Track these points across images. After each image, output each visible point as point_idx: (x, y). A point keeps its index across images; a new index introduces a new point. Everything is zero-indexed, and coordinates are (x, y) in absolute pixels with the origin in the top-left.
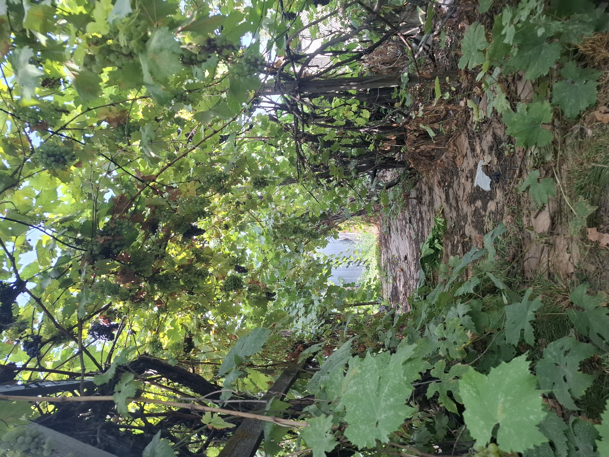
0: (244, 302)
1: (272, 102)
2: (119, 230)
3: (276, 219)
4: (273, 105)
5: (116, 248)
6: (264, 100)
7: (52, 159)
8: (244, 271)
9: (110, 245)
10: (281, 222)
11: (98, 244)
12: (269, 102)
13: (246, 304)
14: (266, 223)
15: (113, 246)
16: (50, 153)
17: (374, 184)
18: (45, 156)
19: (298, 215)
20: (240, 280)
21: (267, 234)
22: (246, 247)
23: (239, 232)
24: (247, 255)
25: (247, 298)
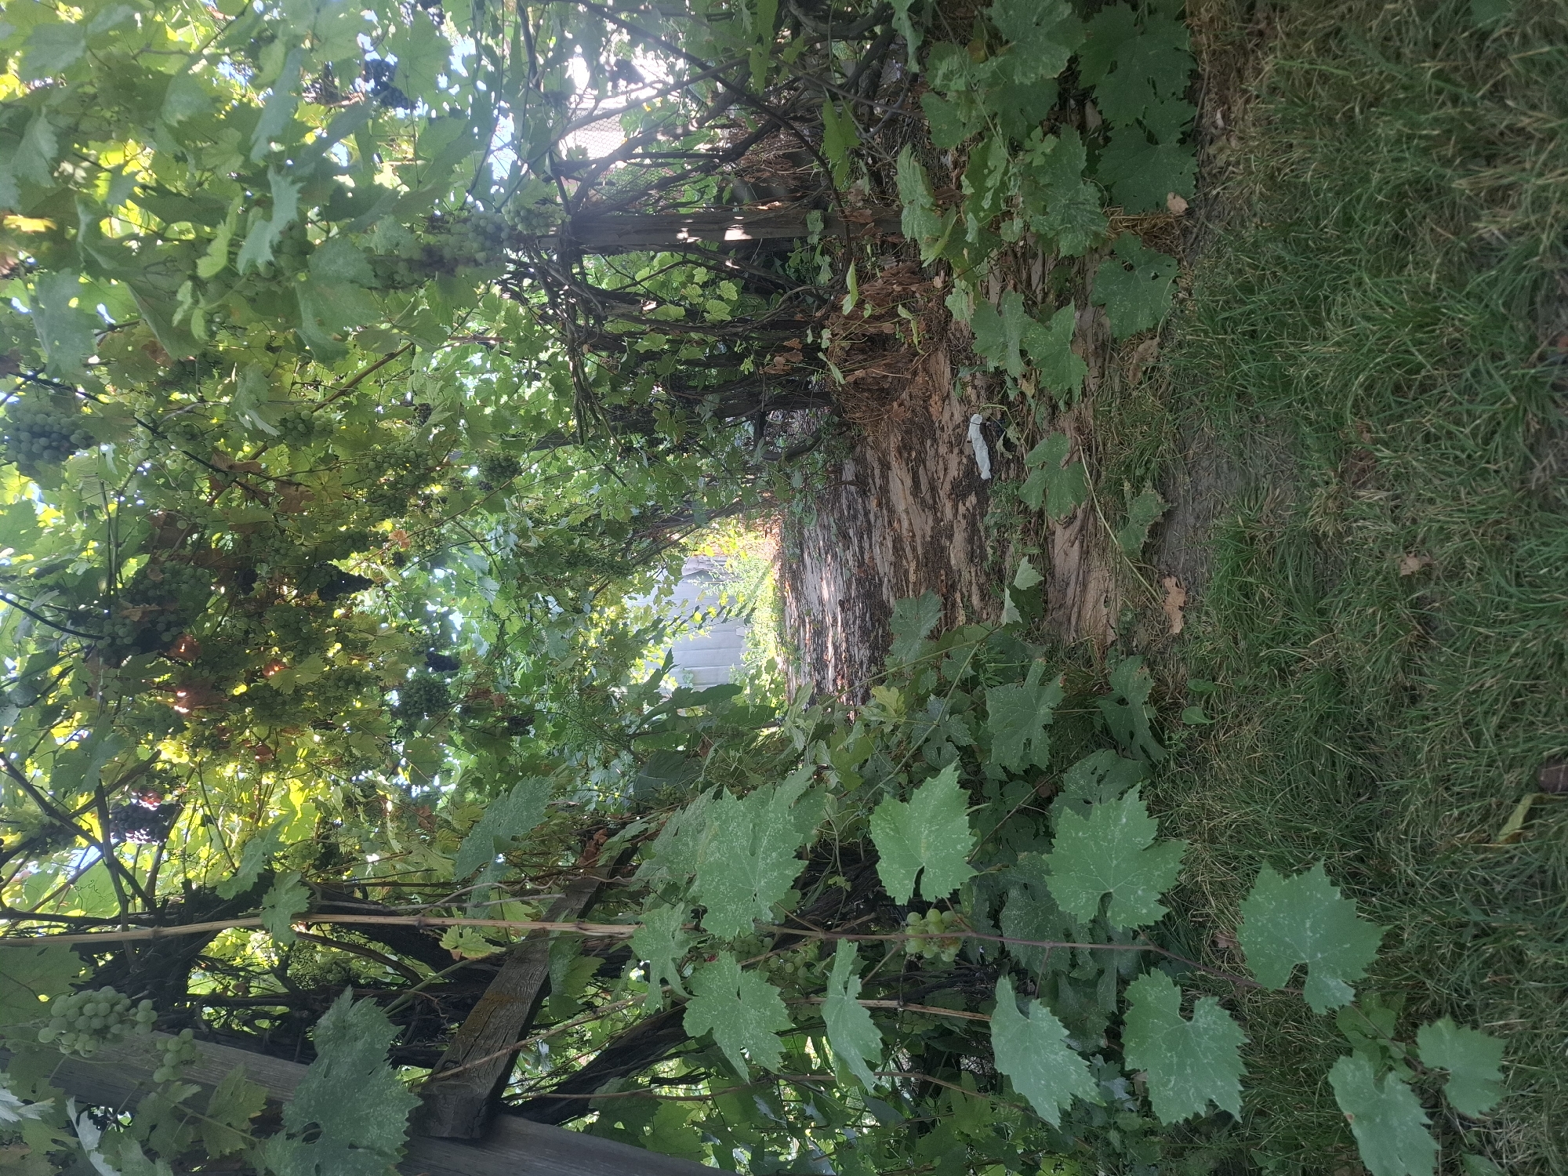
0: (451, 743)
2: (174, 586)
3: (523, 534)
5: (167, 630)
7: (43, 441)
8: (450, 665)
9: (154, 623)
10: (534, 542)
11: (127, 621)
13: (456, 746)
14: (497, 544)
15: (160, 627)
16: (36, 429)
17: (760, 448)
18: (24, 436)
19: (577, 519)
20: (442, 689)
21: (502, 571)
22: (450, 608)
23: (431, 571)
24: (454, 629)
25: (462, 732)
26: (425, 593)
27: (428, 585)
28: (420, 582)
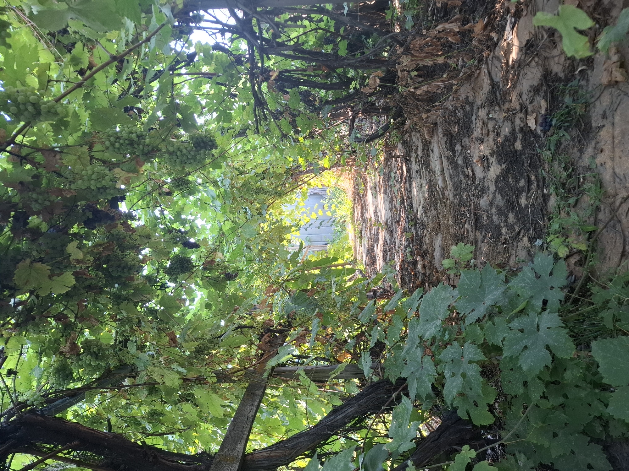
0: (197, 284)
1: (218, 22)
4: (220, 26)
6: (205, 18)
8: (195, 246)
12: (213, 22)
13: (199, 286)
17: (353, 135)
20: (189, 261)
21: (224, 197)
22: (196, 217)
23: (187, 197)
24: (197, 227)
25: (202, 279)
26: (183, 209)
27: (185, 204)
28: (180, 203)
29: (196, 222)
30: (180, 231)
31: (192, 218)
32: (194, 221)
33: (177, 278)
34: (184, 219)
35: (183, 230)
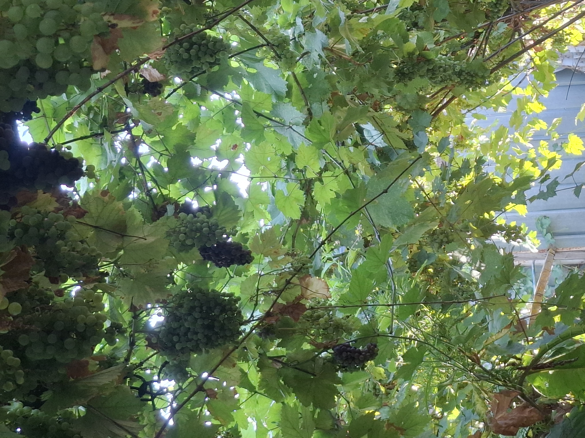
8: (236, 256)
22: (232, 160)
23: (203, 98)
24: (239, 196)
25: (261, 366)
26: (192, 137)
27: (196, 121)
28: (183, 119)
29: (233, 178)
30: (186, 208)
31: (222, 165)
32: (226, 174)
33: (187, 363)
34: (200, 171)
35: (195, 205)
